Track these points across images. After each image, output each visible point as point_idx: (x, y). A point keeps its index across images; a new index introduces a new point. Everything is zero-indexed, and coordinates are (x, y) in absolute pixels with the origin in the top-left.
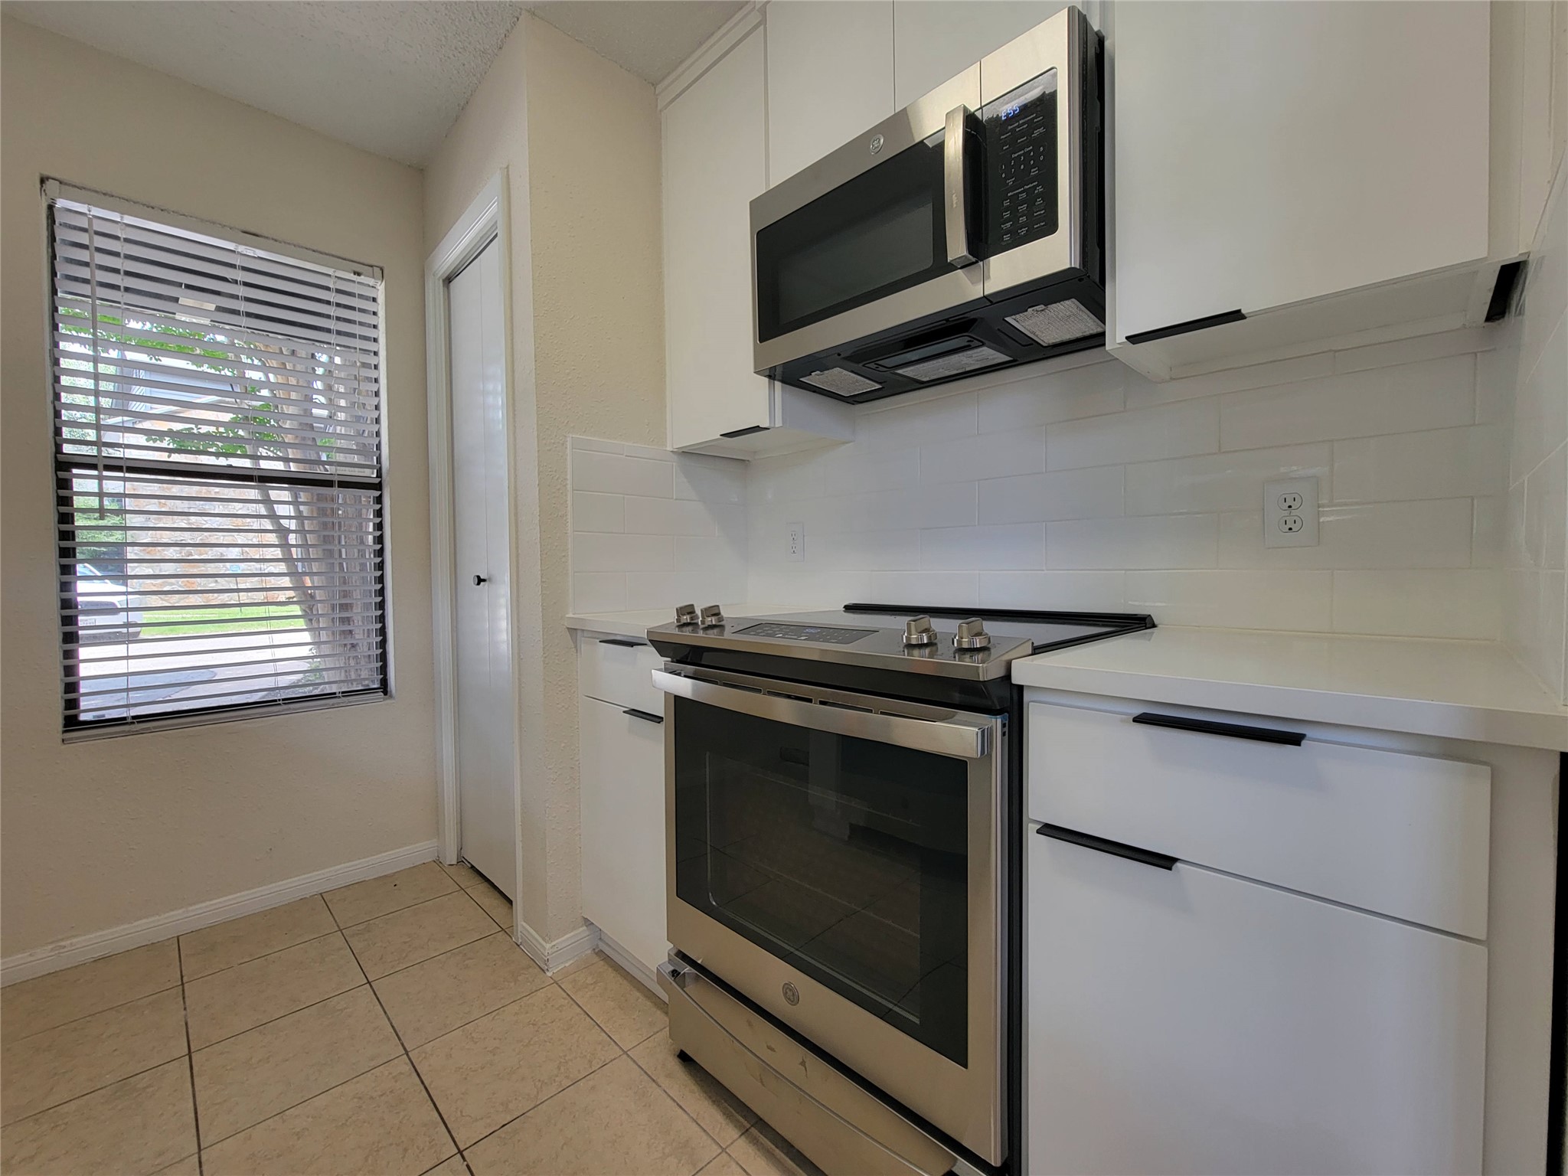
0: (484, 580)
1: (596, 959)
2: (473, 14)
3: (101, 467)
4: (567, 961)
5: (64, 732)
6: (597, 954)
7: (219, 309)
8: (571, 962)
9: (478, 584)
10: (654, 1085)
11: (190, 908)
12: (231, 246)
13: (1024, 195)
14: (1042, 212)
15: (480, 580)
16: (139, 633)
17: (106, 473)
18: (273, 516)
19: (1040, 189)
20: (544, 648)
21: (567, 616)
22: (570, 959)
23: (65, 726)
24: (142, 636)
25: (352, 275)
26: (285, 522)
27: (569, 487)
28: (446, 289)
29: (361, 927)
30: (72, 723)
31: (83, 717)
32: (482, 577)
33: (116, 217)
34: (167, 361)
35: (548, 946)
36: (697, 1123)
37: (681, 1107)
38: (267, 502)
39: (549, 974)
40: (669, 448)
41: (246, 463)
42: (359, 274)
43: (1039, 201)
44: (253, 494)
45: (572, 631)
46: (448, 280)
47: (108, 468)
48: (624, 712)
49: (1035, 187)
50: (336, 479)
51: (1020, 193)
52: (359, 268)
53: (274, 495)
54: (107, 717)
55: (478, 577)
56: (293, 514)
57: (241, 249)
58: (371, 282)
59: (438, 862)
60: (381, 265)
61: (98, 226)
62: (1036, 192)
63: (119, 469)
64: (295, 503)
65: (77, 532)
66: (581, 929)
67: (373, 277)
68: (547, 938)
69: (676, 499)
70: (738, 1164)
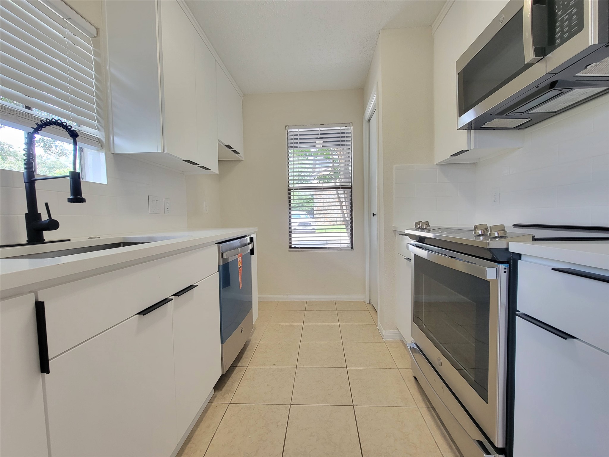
0: (375, 215)
1: (400, 342)
2: (367, 40)
3: (293, 189)
4: (391, 339)
5: (289, 249)
6: (401, 341)
7: (323, 142)
8: (392, 340)
9: (373, 216)
10: (403, 380)
11: (309, 295)
12: (318, 129)
13: (567, 16)
14: (576, 22)
15: (374, 215)
16: (315, 231)
17: (294, 191)
18: (339, 198)
19: (575, 10)
20: (384, 236)
21: (393, 226)
22: (392, 339)
23: (290, 248)
24: (316, 232)
25: (345, 127)
26: (341, 199)
27: (394, 183)
28: (368, 123)
29: (341, 311)
30: (290, 247)
31: (293, 246)
32: (374, 214)
33: (297, 130)
34: (319, 158)
35: (384, 331)
36: (412, 396)
37: (409, 390)
38: (338, 194)
39: (384, 340)
40: (435, 164)
41: (333, 184)
42: (346, 127)
43: (575, 17)
44: (335, 192)
45: (395, 231)
46: (369, 120)
47: (295, 189)
48: (404, 258)
49: (572, 11)
50: (340, 187)
51: (565, 16)
52: (346, 125)
53: (339, 192)
54: (296, 247)
55: (373, 214)
56: (344, 197)
57: (321, 129)
58: (350, 128)
59: (364, 302)
60: (351, 122)
61: (295, 133)
62: (573, 13)
63: (297, 189)
64: (344, 194)
65: (292, 204)
66: (396, 331)
67: (350, 126)
68: (385, 330)
69: (438, 183)
70: (421, 413)
